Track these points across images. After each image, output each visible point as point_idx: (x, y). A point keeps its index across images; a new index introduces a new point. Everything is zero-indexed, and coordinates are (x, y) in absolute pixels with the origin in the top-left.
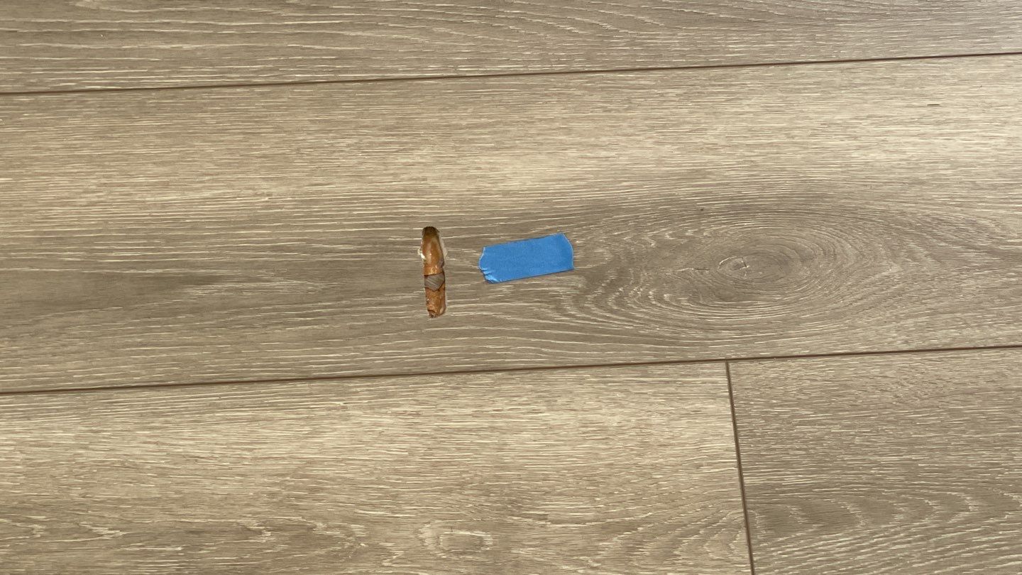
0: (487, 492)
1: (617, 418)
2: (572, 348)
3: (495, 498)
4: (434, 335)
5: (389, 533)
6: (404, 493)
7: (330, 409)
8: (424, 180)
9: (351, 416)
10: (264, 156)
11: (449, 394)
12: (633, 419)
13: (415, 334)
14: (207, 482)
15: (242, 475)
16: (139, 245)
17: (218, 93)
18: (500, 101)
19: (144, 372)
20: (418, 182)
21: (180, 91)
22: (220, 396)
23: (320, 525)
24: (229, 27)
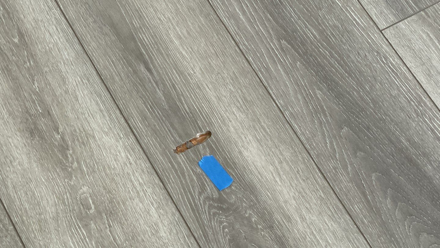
0: (111, 202)
1: (164, 235)
2: (186, 205)
3: (110, 206)
4: (166, 155)
5: (79, 176)
6: (97, 173)
7: (118, 134)
8: (230, 121)
9: (119, 142)
10: (210, 64)
11: (144, 171)
12: (167, 241)
13: (164, 148)
14: (70, 107)
15: (78, 117)
16: (151, 41)
17: (227, 36)
18: (280, 132)
19: (102, 67)
20: (228, 119)
21: (221, 23)
22: (105, 96)
23: (71, 152)
24: (258, 26)
